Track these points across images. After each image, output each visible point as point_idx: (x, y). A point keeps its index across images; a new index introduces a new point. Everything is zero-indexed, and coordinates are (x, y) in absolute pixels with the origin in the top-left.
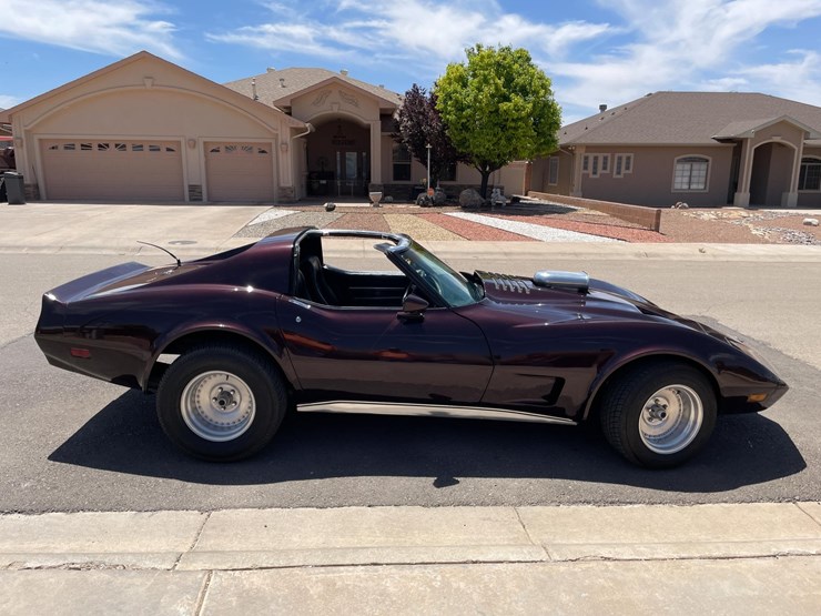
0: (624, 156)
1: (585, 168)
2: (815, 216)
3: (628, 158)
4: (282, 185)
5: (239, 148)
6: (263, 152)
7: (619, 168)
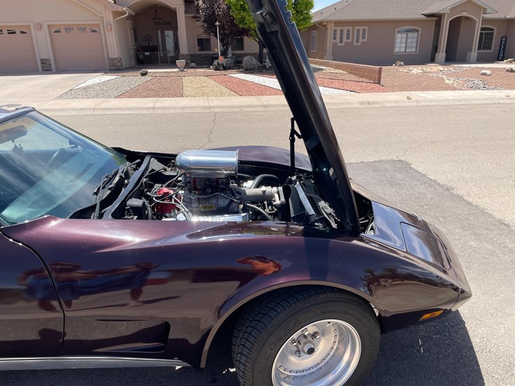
0: (361, 28)
1: (335, 38)
2: (489, 69)
3: (364, 30)
4: (111, 56)
5: (75, 29)
6: (94, 31)
7: (358, 38)
